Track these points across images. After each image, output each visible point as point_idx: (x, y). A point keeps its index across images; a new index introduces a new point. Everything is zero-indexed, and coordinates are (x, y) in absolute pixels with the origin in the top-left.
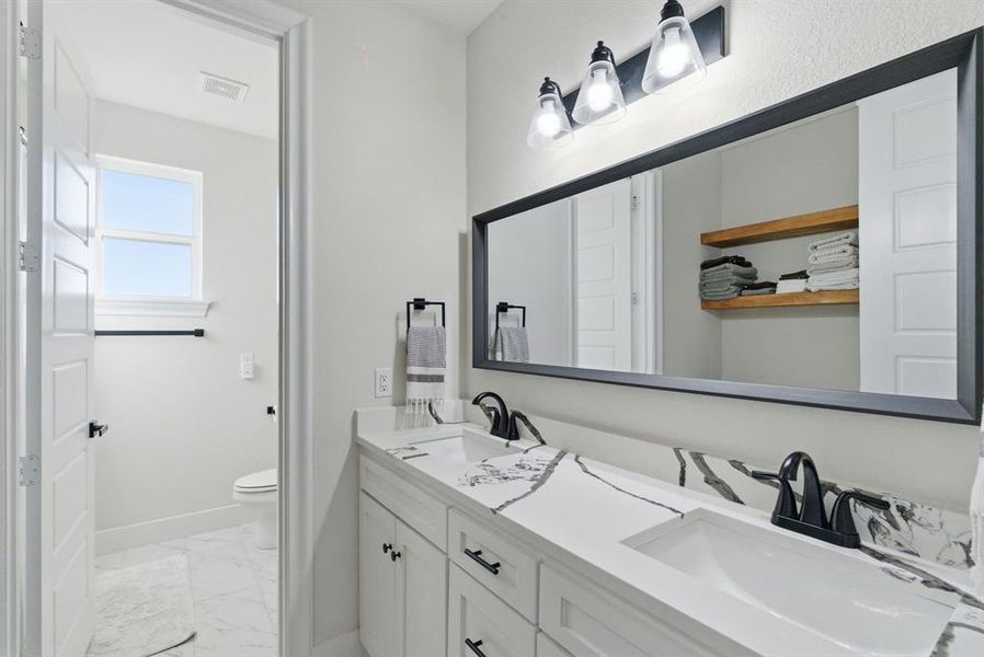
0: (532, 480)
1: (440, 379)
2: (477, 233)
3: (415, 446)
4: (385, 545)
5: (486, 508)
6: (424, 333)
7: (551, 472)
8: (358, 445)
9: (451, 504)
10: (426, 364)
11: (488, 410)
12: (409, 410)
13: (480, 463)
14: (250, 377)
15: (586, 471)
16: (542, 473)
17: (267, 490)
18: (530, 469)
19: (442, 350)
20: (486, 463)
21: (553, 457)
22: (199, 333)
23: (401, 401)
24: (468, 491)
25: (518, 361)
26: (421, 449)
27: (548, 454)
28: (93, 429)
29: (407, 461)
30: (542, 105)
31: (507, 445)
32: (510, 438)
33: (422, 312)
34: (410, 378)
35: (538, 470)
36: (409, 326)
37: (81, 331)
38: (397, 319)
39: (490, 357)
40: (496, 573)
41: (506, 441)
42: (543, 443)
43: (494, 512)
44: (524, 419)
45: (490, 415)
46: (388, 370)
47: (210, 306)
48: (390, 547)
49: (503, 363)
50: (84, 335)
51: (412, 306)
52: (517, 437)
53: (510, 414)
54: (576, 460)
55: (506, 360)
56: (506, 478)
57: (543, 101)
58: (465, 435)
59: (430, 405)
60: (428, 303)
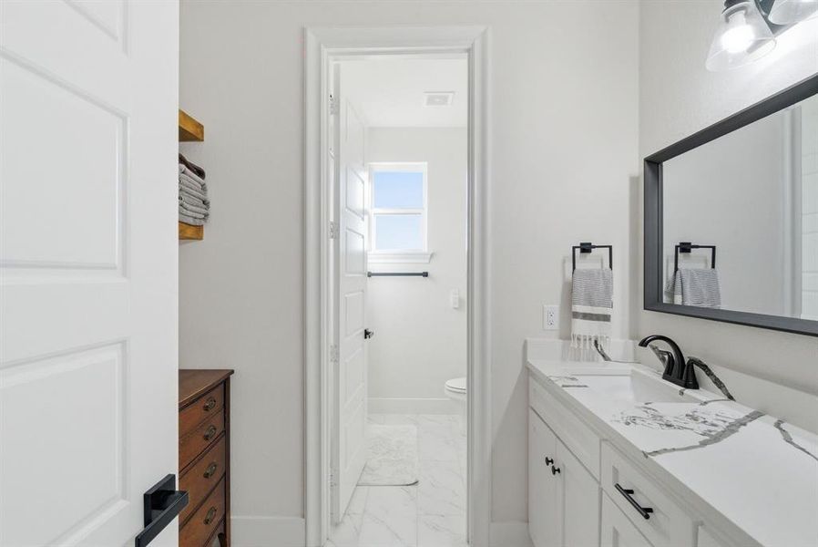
0: (704, 434)
1: (606, 318)
2: (650, 174)
3: (577, 378)
4: (547, 459)
5: (638, 449)
6: (590, 274)
7: (733, 432)
8: (528, 369)
9: (605, 437)
10: (591, 303)
11: (660, 353)
12: (574, 344)
13: (643, 404)
14: (457, 306)
15: (789, 441)
16: (720, 430)
17: (457, 392)
18: (705, 422)
19: (608, 291)
20: (649, 406)
21: (741, 415)
22: (425, 275)
23: (567, 336)
24: (621, 428)
25: (705, 305)
26: (582, 381)
27: (734, 412)
28: (367, 334)
29: (564, 388)
30: (727, 21)
31: (682, 393)
32: (687, 386)
33: (588, 255)
34: (576, 315)
35: (715, 425)
36: (574, 268)
37: (360, 273)
38: (564, 262)
39: (665, 299)
40: (647, 517)
41: (680, 388)
42: (731, 398)
43: (646, 455)
44: (705, 367)
45: (663, 359)
46: (554, 307)
47: (432, 256)
48: (552, 461)
49: (683, 306)
50: (361, 275)
51: (578, 251)
52: (695, 386)
53: (686, 361)
54: (778, 425)
55: (689, 303)
56: (670, 426)
57: (727, 16)
58: (634, 375)
59: (596, 342)
60: (595, 247)
